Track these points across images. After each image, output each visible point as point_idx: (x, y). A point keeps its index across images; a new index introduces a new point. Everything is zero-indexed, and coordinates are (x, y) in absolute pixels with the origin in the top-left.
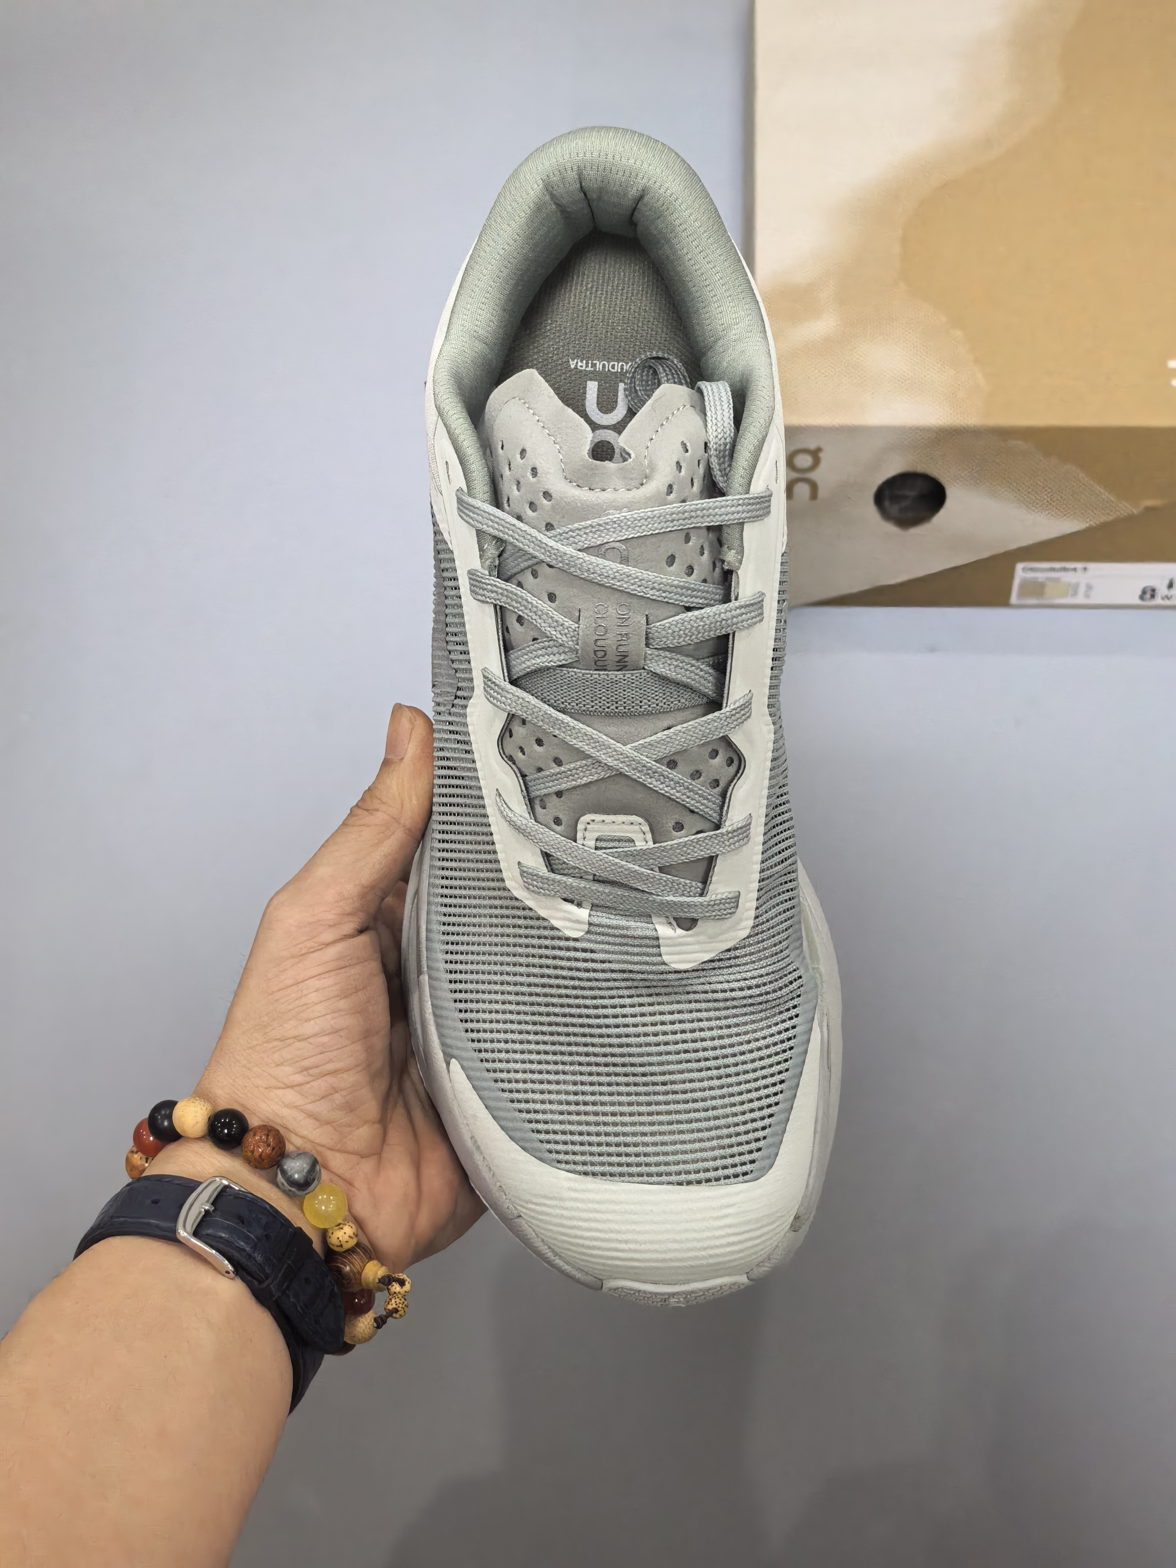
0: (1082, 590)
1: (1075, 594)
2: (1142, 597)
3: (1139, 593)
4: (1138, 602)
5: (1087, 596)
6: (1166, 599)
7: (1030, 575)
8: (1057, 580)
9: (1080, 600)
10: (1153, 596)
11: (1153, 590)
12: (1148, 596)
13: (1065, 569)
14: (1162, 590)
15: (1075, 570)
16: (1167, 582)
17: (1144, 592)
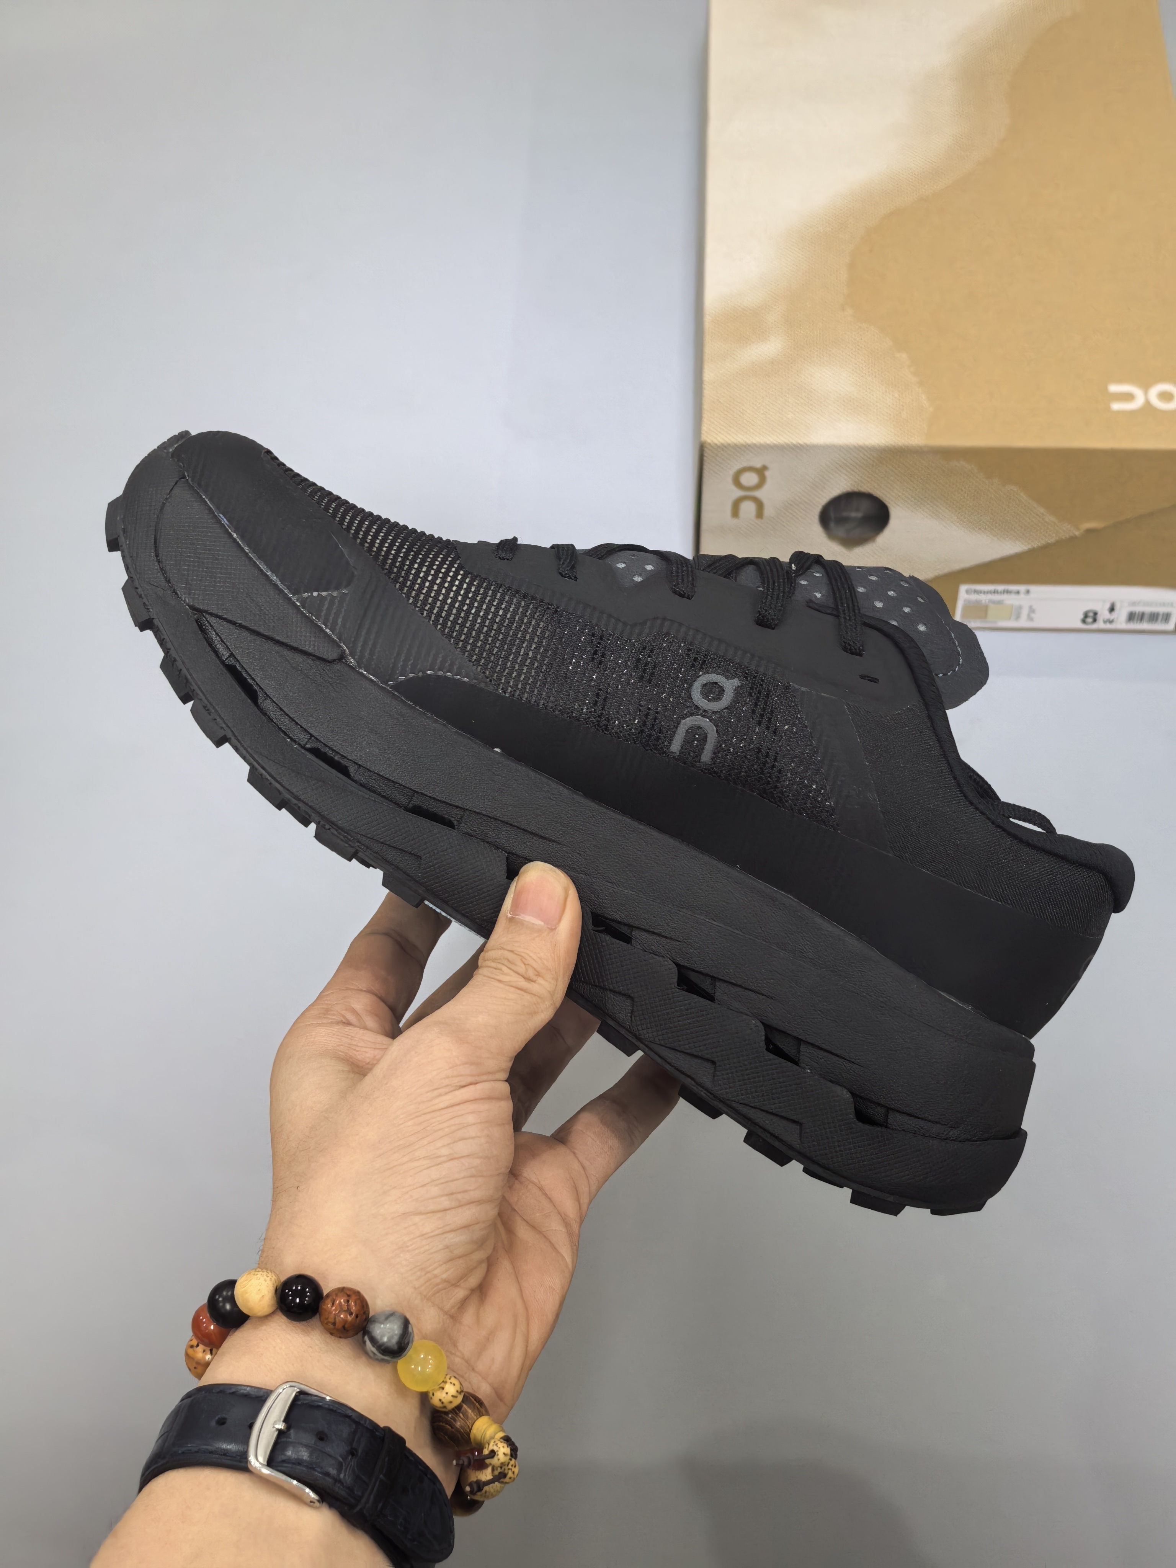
0: (1025, 612)
1: (1018, 617)
2: (1084, 621)
3: (1081, 616)
4: (1080, 625)
5: (1030, 618)
6: (1108, 623)
7: (974, 597)
8: (1000, 602)
9: (1023, 623)
10: (1095, 620)
11: (1095, 614)
12: (1090, 620)
13: (1008, 592)
14: (1104, 614)
15: (1018, 592)
16: (1108, 606)
17: (1086, 616)
